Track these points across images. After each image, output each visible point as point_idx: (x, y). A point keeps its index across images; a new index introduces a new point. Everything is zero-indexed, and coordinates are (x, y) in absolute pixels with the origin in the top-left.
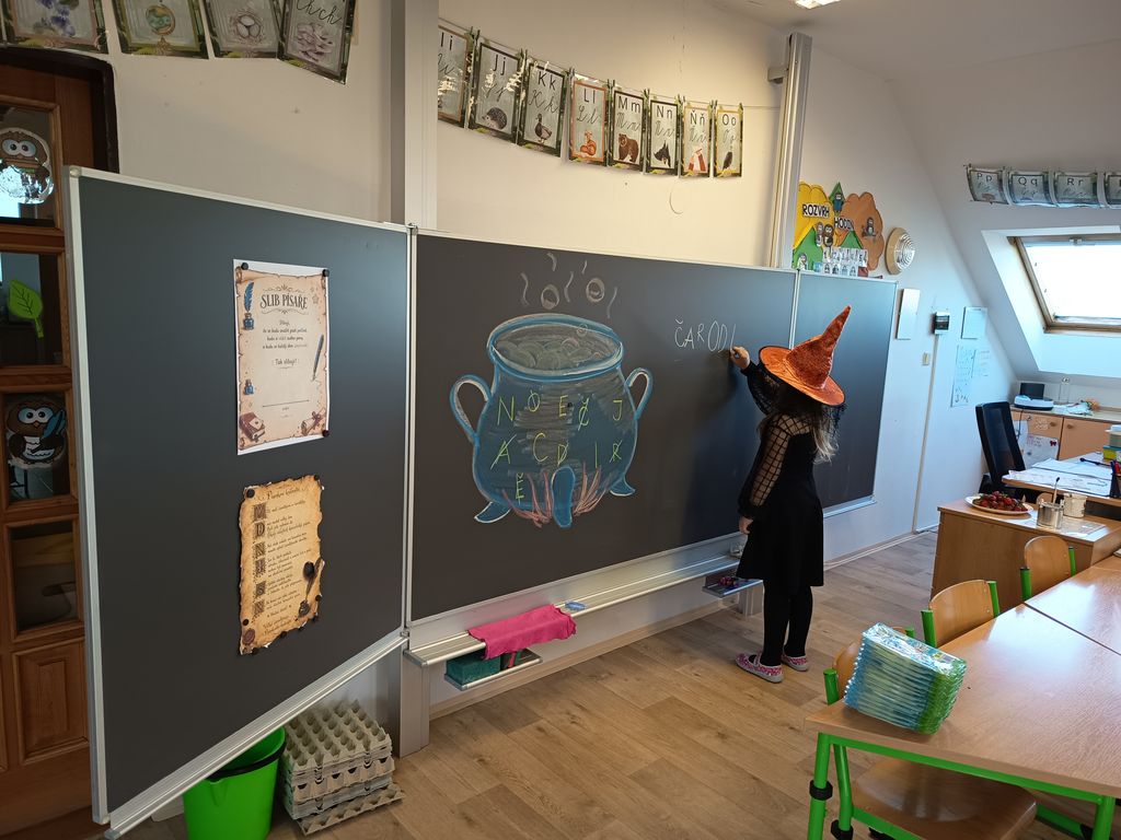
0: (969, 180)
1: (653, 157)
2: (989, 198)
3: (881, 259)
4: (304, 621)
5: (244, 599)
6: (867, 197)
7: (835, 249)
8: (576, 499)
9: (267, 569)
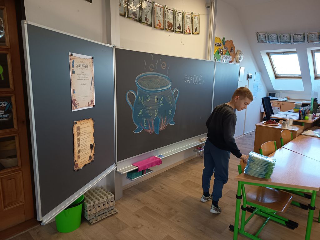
0: (257, 37)
1: (176, 28)
2: (262, 41)
3: (235, 58)
4: (90, 161)
5: (75, 154)
6: (231, 41)
7: (224, 55)
8: (160, 126)
9: (81, 146)
